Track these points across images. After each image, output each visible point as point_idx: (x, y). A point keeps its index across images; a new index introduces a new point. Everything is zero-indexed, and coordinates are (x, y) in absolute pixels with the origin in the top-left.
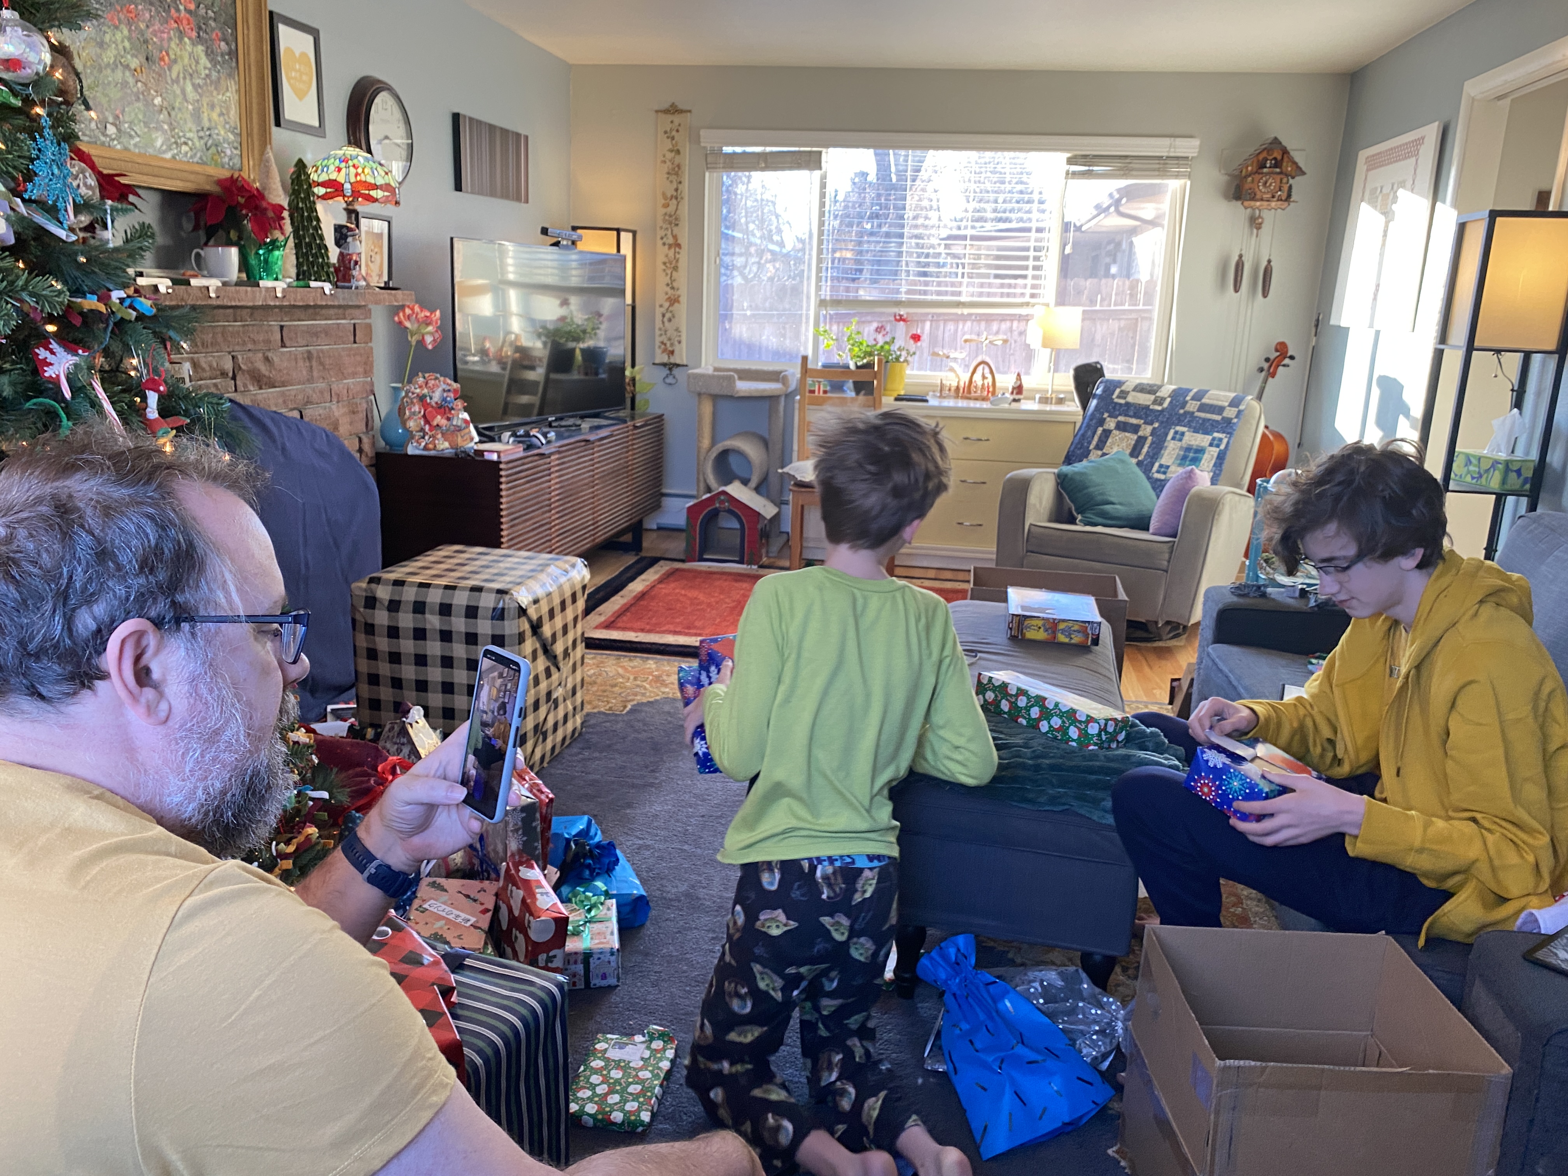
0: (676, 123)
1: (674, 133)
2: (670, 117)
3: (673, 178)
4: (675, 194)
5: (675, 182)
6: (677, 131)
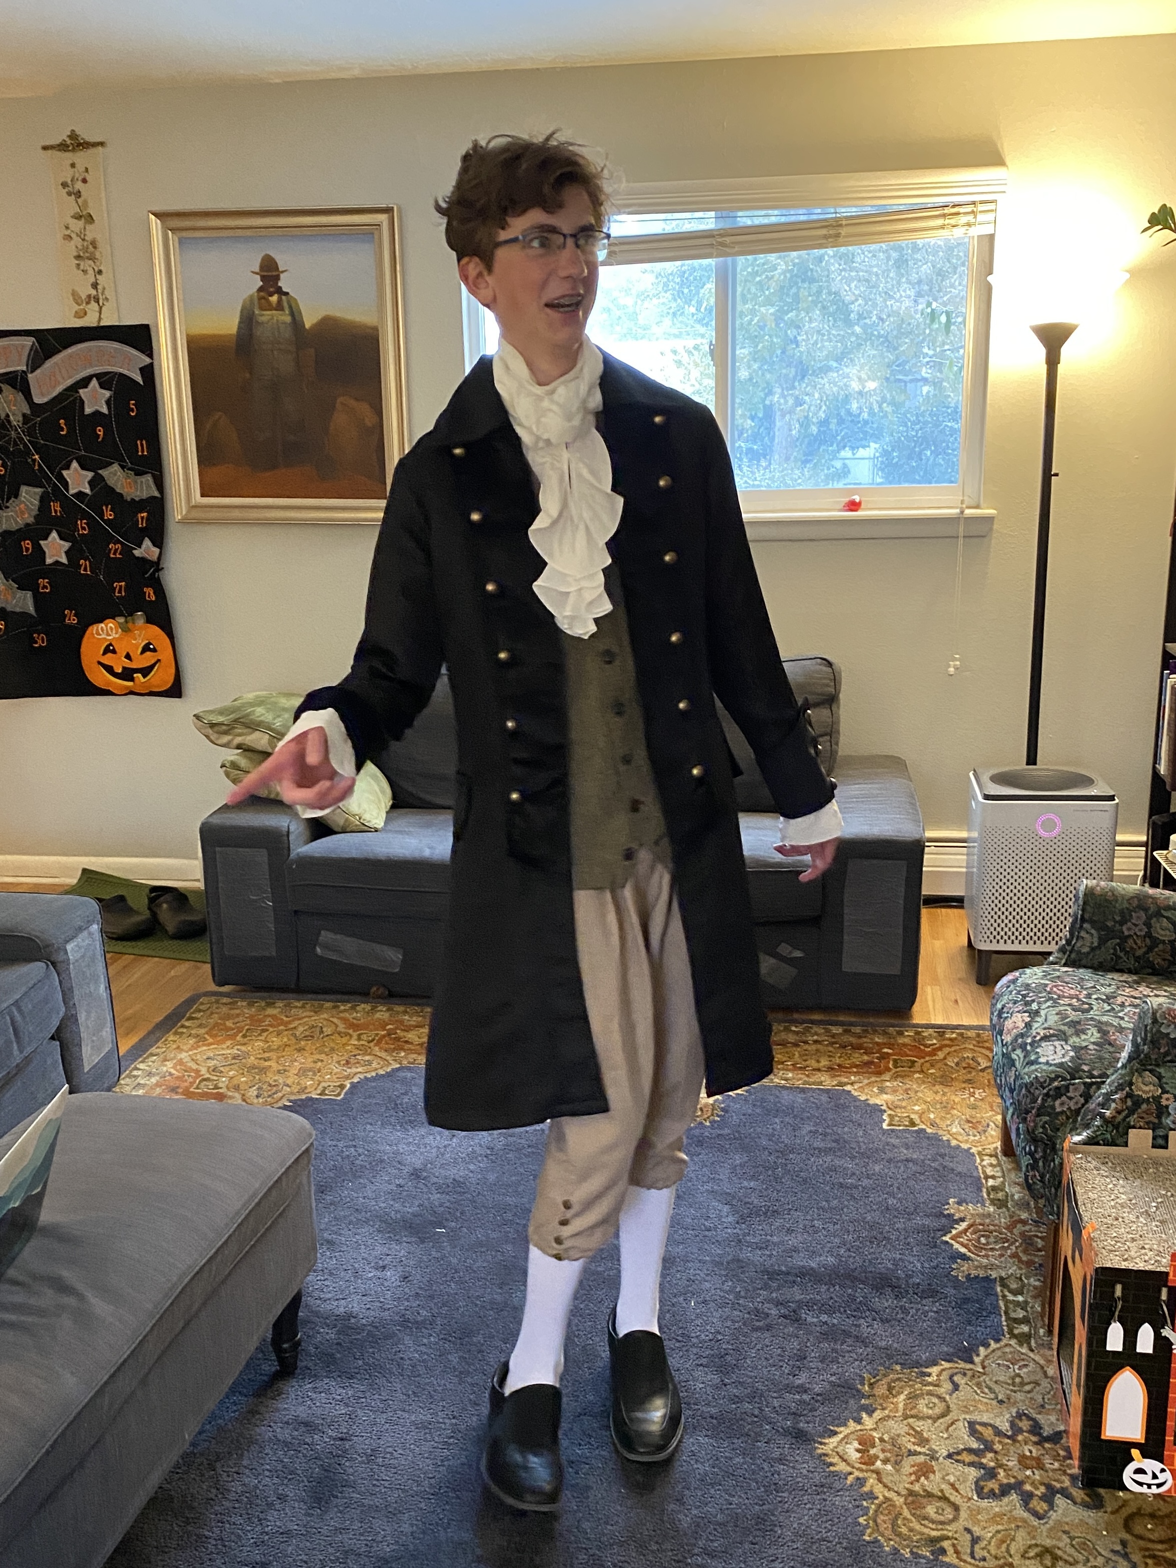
0: (80, 167)
1: (79, 185)
2: (68, 157)
3: (87, 264)
4: (94, 292)
5: (91, 271)
6: (84, 181)
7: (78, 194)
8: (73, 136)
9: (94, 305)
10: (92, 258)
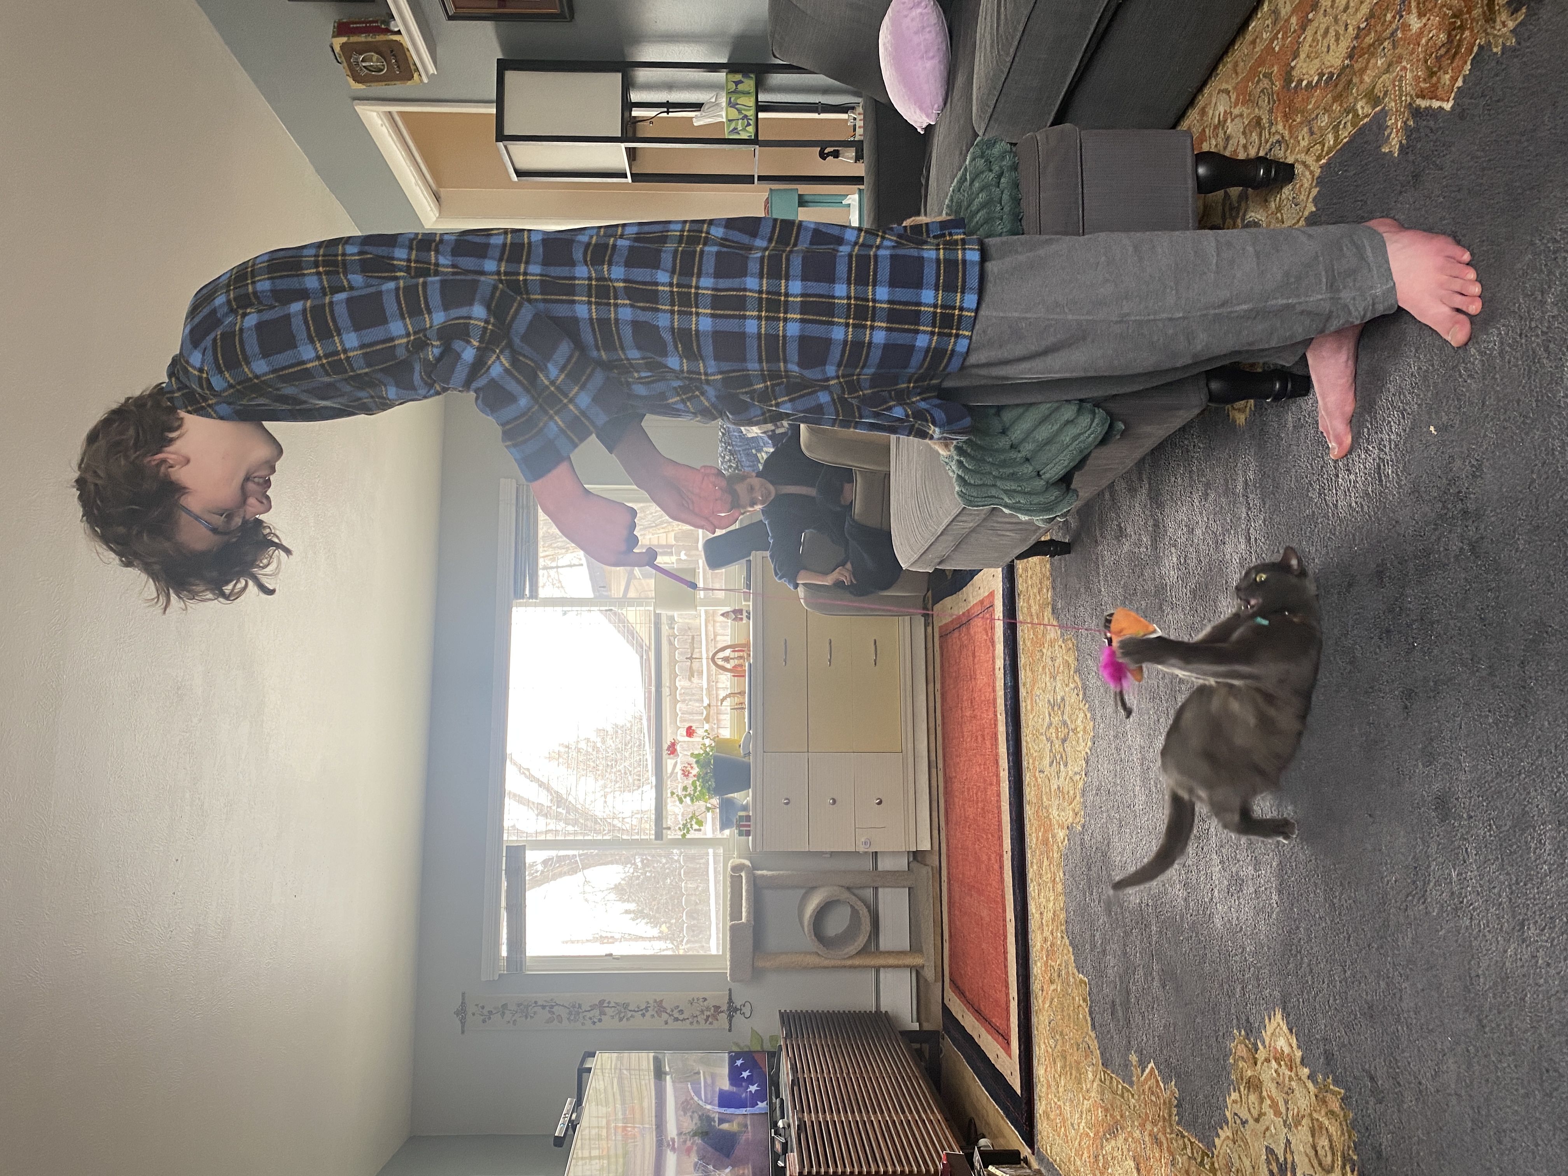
0: (475, 1010)
2: (469, 1017)
4: (548, 1008)
5: (536, 1009)
6: (483, 1007)
7: (490, 1012)
8: (457, 1013)
9: (555, 1009)
10: (527, 1006)
